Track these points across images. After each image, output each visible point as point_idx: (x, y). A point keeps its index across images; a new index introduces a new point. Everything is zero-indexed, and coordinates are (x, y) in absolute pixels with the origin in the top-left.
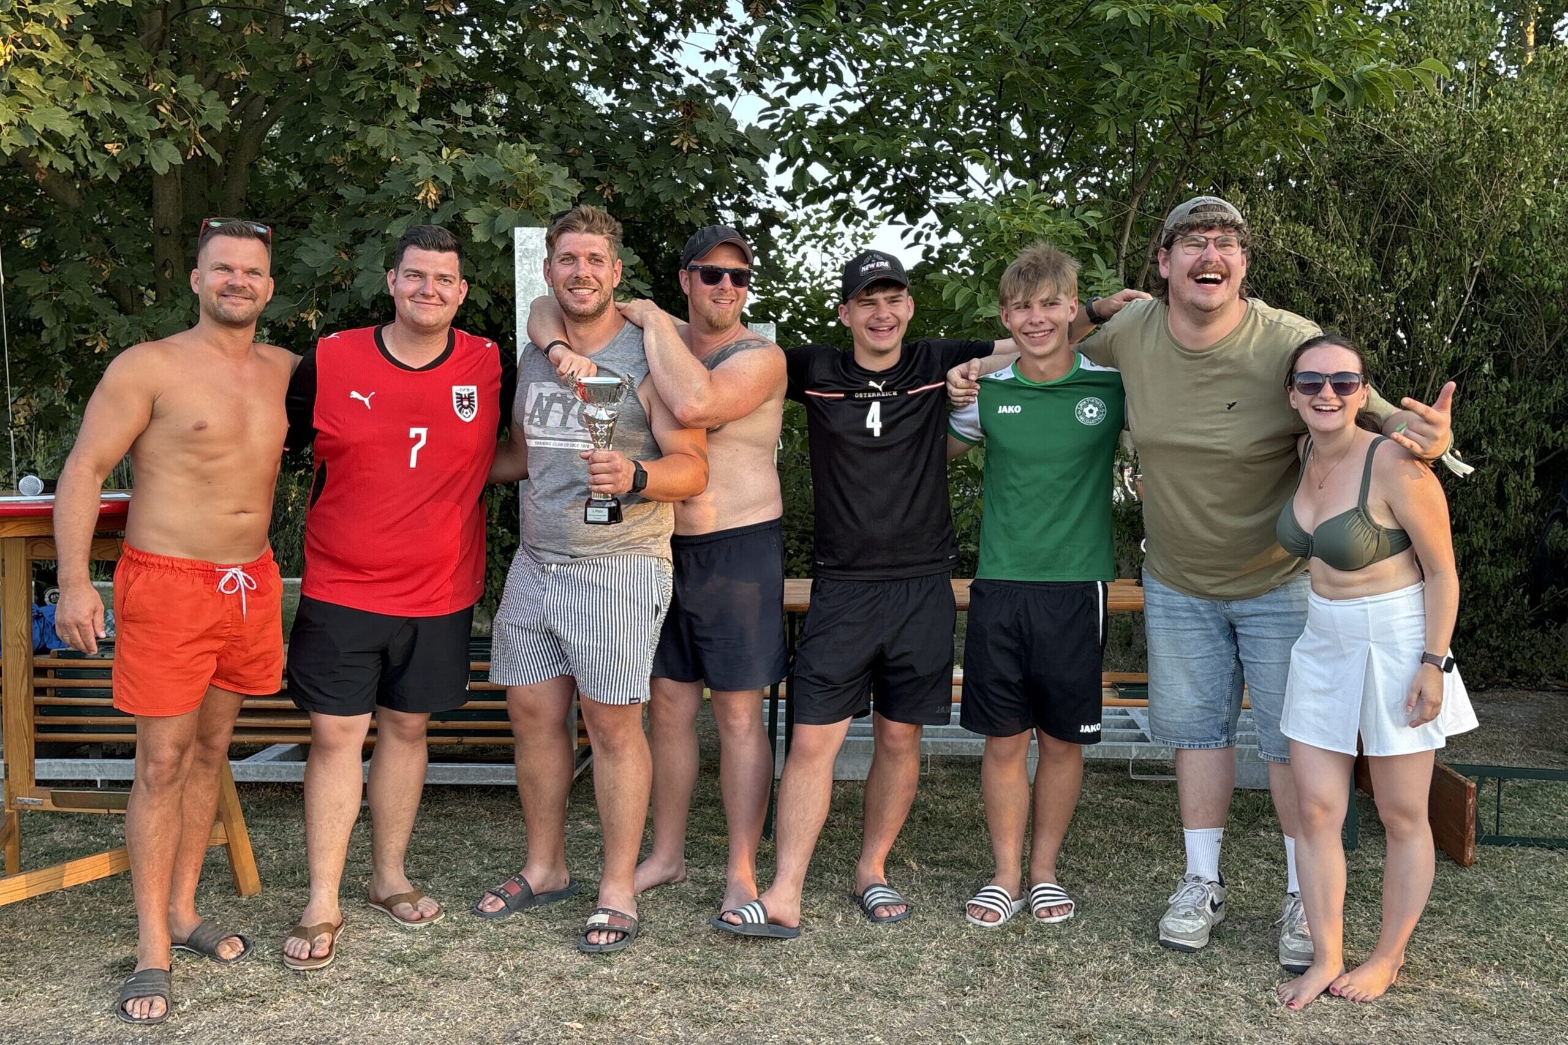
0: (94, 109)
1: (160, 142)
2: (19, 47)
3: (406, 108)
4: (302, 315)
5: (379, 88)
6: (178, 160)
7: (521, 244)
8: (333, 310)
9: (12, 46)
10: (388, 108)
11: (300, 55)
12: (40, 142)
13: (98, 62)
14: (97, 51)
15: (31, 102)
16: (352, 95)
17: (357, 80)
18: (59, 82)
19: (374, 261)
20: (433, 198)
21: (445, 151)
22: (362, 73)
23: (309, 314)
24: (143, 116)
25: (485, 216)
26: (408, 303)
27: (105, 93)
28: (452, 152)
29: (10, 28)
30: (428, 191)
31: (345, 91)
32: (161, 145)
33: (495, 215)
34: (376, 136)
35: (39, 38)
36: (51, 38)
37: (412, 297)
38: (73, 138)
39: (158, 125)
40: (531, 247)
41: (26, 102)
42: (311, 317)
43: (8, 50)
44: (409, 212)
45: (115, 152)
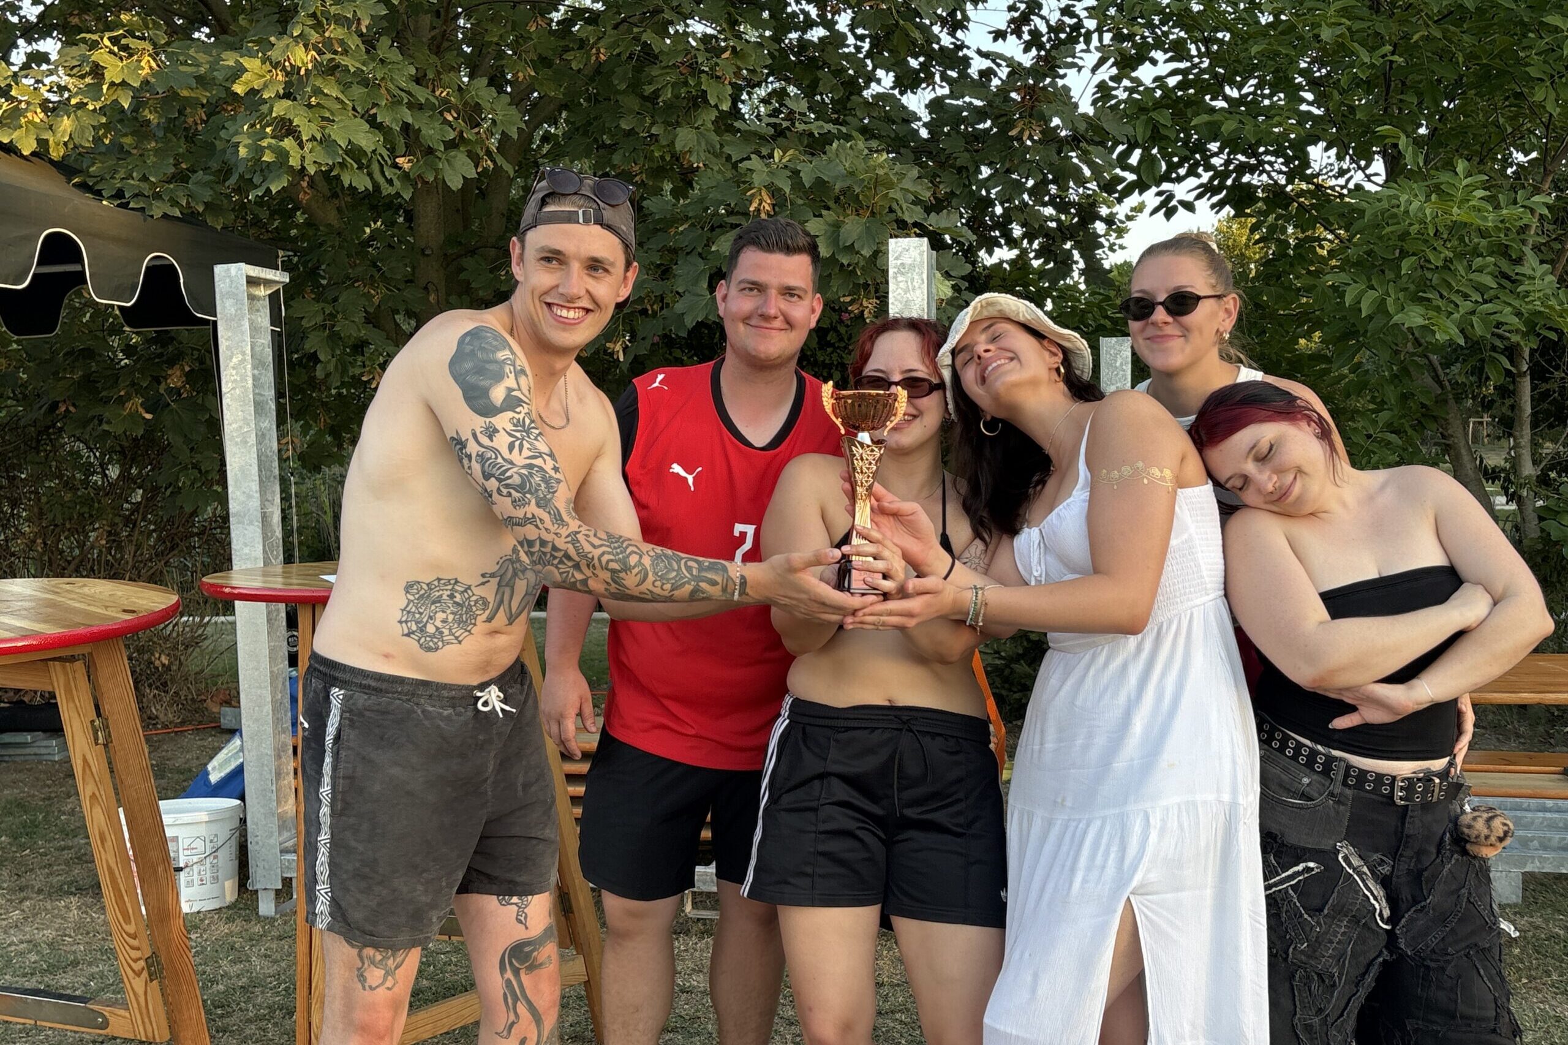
0: (395, 119)
1: (453, 153)
2: (320, 53)
3: (716, 106)
4: (608, 345)
5: (686, 83)
6: (472, 174)
7: (897, 258)
8: (643, 339)
9: (314, 53)
10: (696, 106)
11: (594, 51)
12: (343, 159)
13: (396, 66)
14: (394, 55)
15: (332, 113)
16: (656, 94)
17: (662, 75)
18: (358, 91)
19: (696, 281)
20: (767, 208)
21: (777, 154)
22: (668, 66)
23: (615, 343)
24: (437, 125)
25: (827, 227)
26: (741, 327)
27: (406, 101)
28: (784, 153)
29: (313, 32)
30: (761, 201)
31: (648, 90)
32: (455, 157)
33: (837, 226)
34: (685, 138)
35: (342, 42)
36: (354, 42)
37: (746, 319)
38: (374, 151)
39: (452, 135)
40: (908, 261)
41: (327, 115)
42: (618, 347)
43: (309, 57)
44: (737, 226)
45: (407, 166)
